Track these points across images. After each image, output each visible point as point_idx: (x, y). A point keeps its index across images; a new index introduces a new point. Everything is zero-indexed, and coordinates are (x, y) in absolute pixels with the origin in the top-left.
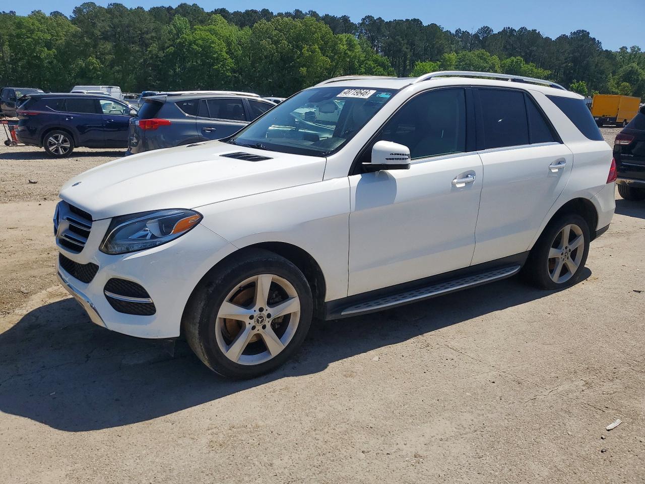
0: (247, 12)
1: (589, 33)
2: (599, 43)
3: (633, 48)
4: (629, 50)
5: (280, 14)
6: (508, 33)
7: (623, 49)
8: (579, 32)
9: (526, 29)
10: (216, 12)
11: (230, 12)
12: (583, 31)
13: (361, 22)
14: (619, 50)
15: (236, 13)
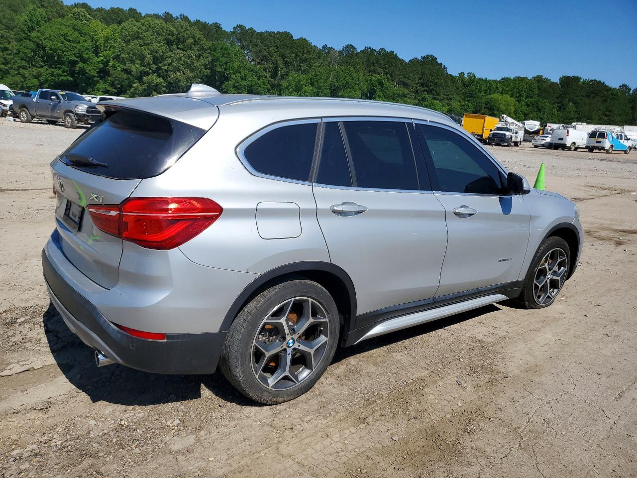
0: (112, 9)
1: (436, 59)
2: (445, 68)
3: (469, 74)
4: (466, 76)
5: (148, 15)
6: (369, 53)
7: (462, 74)
8: (428, 56)
9: (385, 50)
10: (76, 5)
11: (92, 8)
12: (431, 56)
13: (232, 30)
14: (458, 75)
15: (100, 10)
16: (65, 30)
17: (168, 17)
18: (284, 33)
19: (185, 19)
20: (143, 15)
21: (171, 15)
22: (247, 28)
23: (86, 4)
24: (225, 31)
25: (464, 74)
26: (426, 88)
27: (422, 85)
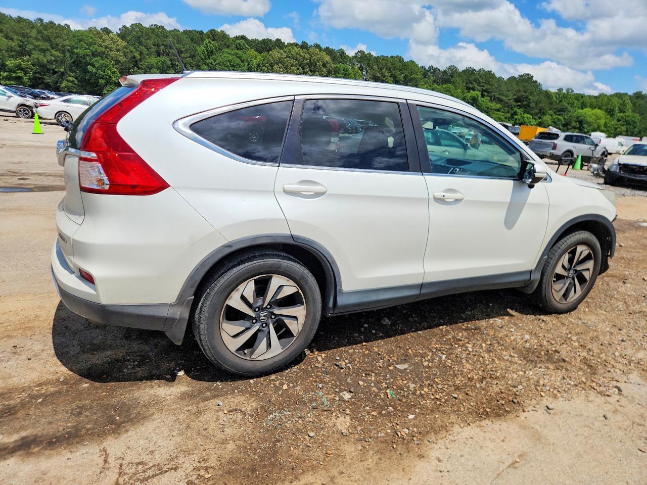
16: (231, 58)
17: (304, 46)
18: (397, 56)
19: (317, 46)
20: (286, 44)
21: (307, 44)
22: (366, 53)
23: (245, 36)
24: (348, 56)
25: (563, 90)
26: (520, 104)
27: (517, 100)
